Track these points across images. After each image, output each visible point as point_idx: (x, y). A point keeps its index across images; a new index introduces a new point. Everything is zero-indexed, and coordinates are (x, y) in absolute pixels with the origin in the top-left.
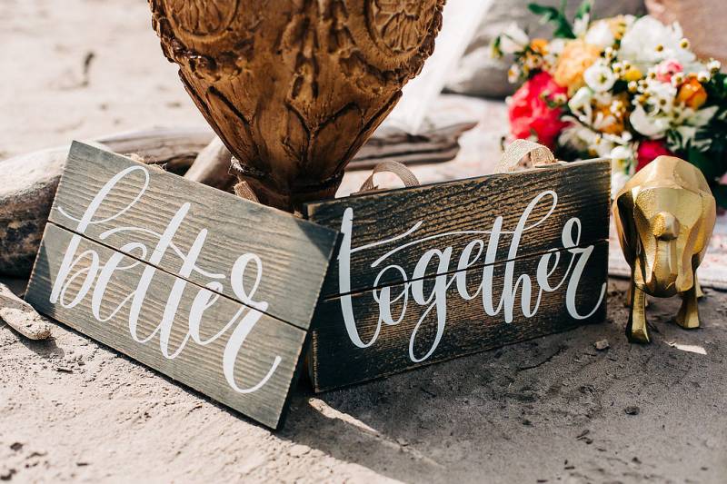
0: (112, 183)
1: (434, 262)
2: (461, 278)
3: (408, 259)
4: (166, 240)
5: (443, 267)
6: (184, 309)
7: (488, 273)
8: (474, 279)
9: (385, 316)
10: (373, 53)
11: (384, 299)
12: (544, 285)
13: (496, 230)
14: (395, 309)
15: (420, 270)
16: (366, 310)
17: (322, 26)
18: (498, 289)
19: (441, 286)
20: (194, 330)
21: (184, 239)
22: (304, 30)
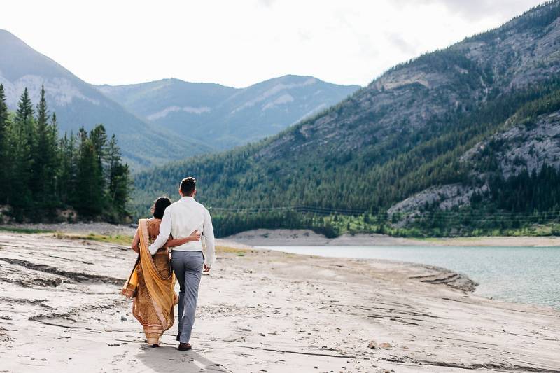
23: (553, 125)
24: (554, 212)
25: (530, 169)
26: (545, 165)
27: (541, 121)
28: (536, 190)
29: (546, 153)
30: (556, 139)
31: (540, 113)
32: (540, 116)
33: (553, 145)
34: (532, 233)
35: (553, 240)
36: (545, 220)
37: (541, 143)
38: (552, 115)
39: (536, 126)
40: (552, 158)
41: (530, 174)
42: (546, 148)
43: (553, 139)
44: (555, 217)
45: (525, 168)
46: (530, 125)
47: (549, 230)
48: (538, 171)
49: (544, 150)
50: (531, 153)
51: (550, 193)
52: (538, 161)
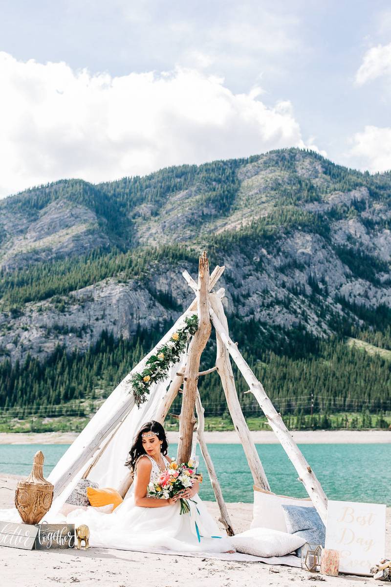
0: (7, 526)
1: (50, 535)
2: (54, 537)
3: (47, 533)
4: (15, 531)
5: (52, 535)
6: (18, 539)
7: (57, 538)
8: (55, 538)
9: (44, 540)
10: (44, 506)
11: (44, 538)
12: (65, 541)
13: (58, 532)
14: (45, 540)
15: (48, 535)
16: (41, 539)
17: (38, 502)
18: (59, 540)
19: (51, 538)
20: (20, 541)
21: (18, 531)
22: (36, 504)
23: (41, 314)
24: (35, 407)
25: (14, 360)
26: (29, 357)
27: (28, 309)
28: (18, 383)
29: (31, 343)
30: (41, 329)
31: (28, 300)
32: (27, 304)
33: (38, 336)
34: (10, 430)
35: (31, 437)
36: (26, 415)
37: (26, 332)
38: (39, 304)
39: (23, 314)
40: (38, 349)
41: (13, 365)
42: (31, 338)
43: (39, 329)
44: (35, 413)
45: (8, 358)
46: (16, 314)
47: (28, 426)
48: (23, 362)
49: (30, 341)
50: (15, 343)
51: (32, 388)
52: (22, 352)
